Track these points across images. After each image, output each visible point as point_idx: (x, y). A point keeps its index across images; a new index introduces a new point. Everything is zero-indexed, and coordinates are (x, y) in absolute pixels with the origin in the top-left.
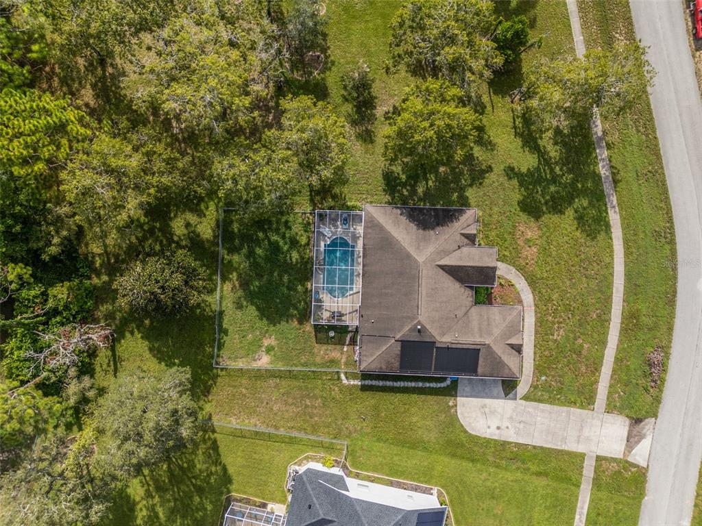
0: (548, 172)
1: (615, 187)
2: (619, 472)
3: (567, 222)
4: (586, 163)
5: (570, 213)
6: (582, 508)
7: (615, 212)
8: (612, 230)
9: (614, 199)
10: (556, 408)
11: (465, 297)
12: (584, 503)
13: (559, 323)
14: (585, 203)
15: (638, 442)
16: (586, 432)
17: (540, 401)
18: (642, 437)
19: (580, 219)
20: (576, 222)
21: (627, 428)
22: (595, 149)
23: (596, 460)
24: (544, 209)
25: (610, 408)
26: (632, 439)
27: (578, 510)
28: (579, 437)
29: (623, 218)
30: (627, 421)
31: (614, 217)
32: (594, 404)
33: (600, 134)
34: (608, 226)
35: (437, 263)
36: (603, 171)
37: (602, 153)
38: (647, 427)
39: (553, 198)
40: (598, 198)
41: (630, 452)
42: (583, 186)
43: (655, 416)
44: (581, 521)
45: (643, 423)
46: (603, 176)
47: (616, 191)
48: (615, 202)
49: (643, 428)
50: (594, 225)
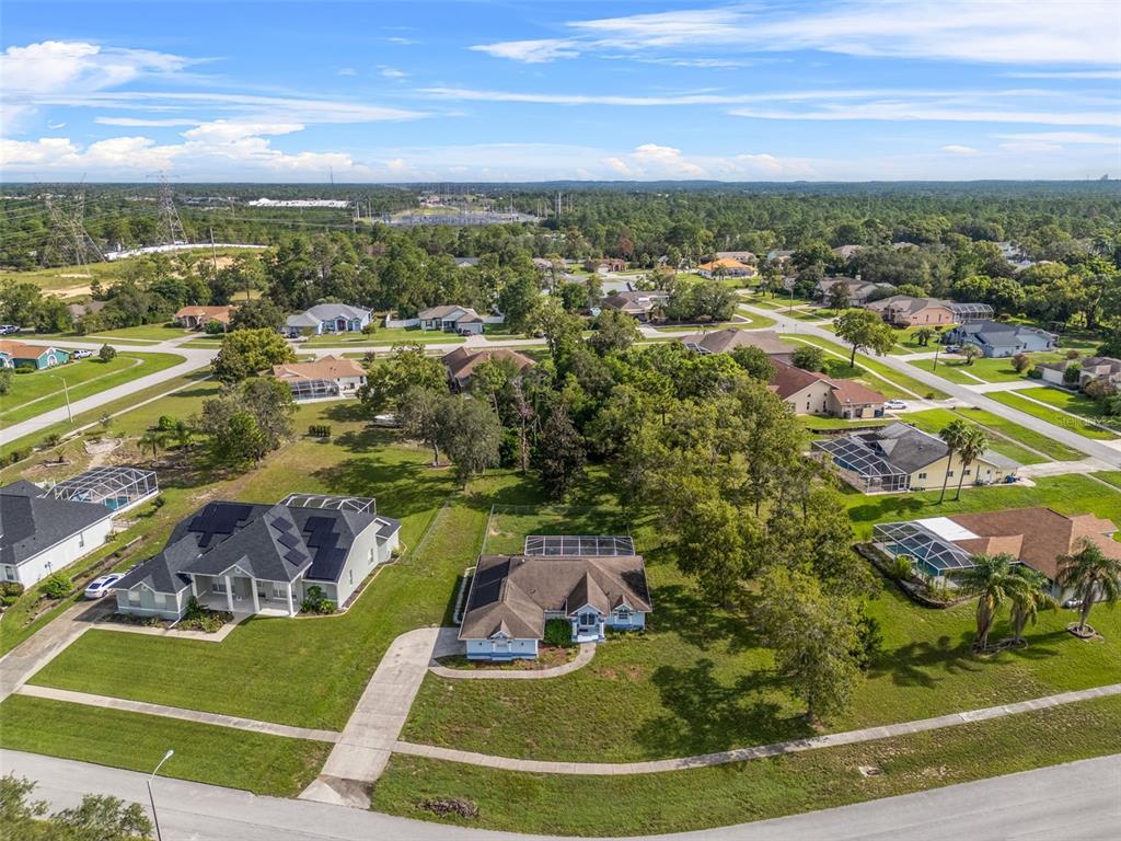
0: (717, 696)
1: (716, 766)
2: (303, 769)
3: (652, 707)
4: (740, 734)
5: (667, 713)
6: (270, 728)
7: (679, 765)
8: (652, 763)
9: (698, 765)
10: (410, 702)
11: (553, 601)
12: (276, 730)
13: (521, 701)
14: (684, 731)
15: (338, 791)
16: (370, 732)
17: (423, 686)
18: (344, 794)
19: (660, 723)
20: (655, 718)
21: (362, 779)
22: (764, 744)
23: (328, 743)
24: (667, 687)
25: (395, 758)
26: (346, 786)
27: (269, 724)
28: (366, 725)
29: (671, 773)
30: (371, 779)
31: (670, 765)
32: (406, 741)
33: (789, 749)
34: (656, 757)
35: (588, 575)
36: (735, 753)
37: (761, 752)
38: (357, 800)
39: (684, 697)
40: (695, 747)
41: (326, 782)
42: (707, 731)
43: (372, 809)
44: (253, 726)
45: (364, 795)
46: (729, 753)
47: (710, 766)
48: (692, 765)
49: (357, 796)
50: (655, 741)
